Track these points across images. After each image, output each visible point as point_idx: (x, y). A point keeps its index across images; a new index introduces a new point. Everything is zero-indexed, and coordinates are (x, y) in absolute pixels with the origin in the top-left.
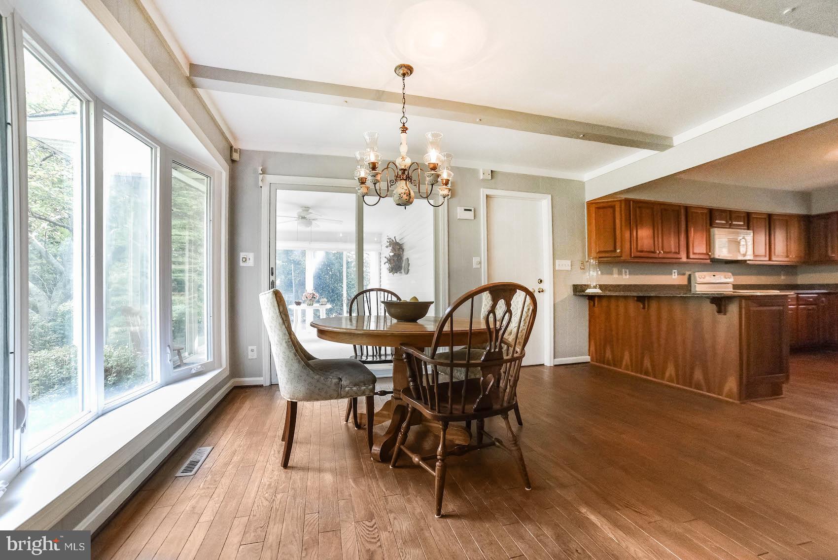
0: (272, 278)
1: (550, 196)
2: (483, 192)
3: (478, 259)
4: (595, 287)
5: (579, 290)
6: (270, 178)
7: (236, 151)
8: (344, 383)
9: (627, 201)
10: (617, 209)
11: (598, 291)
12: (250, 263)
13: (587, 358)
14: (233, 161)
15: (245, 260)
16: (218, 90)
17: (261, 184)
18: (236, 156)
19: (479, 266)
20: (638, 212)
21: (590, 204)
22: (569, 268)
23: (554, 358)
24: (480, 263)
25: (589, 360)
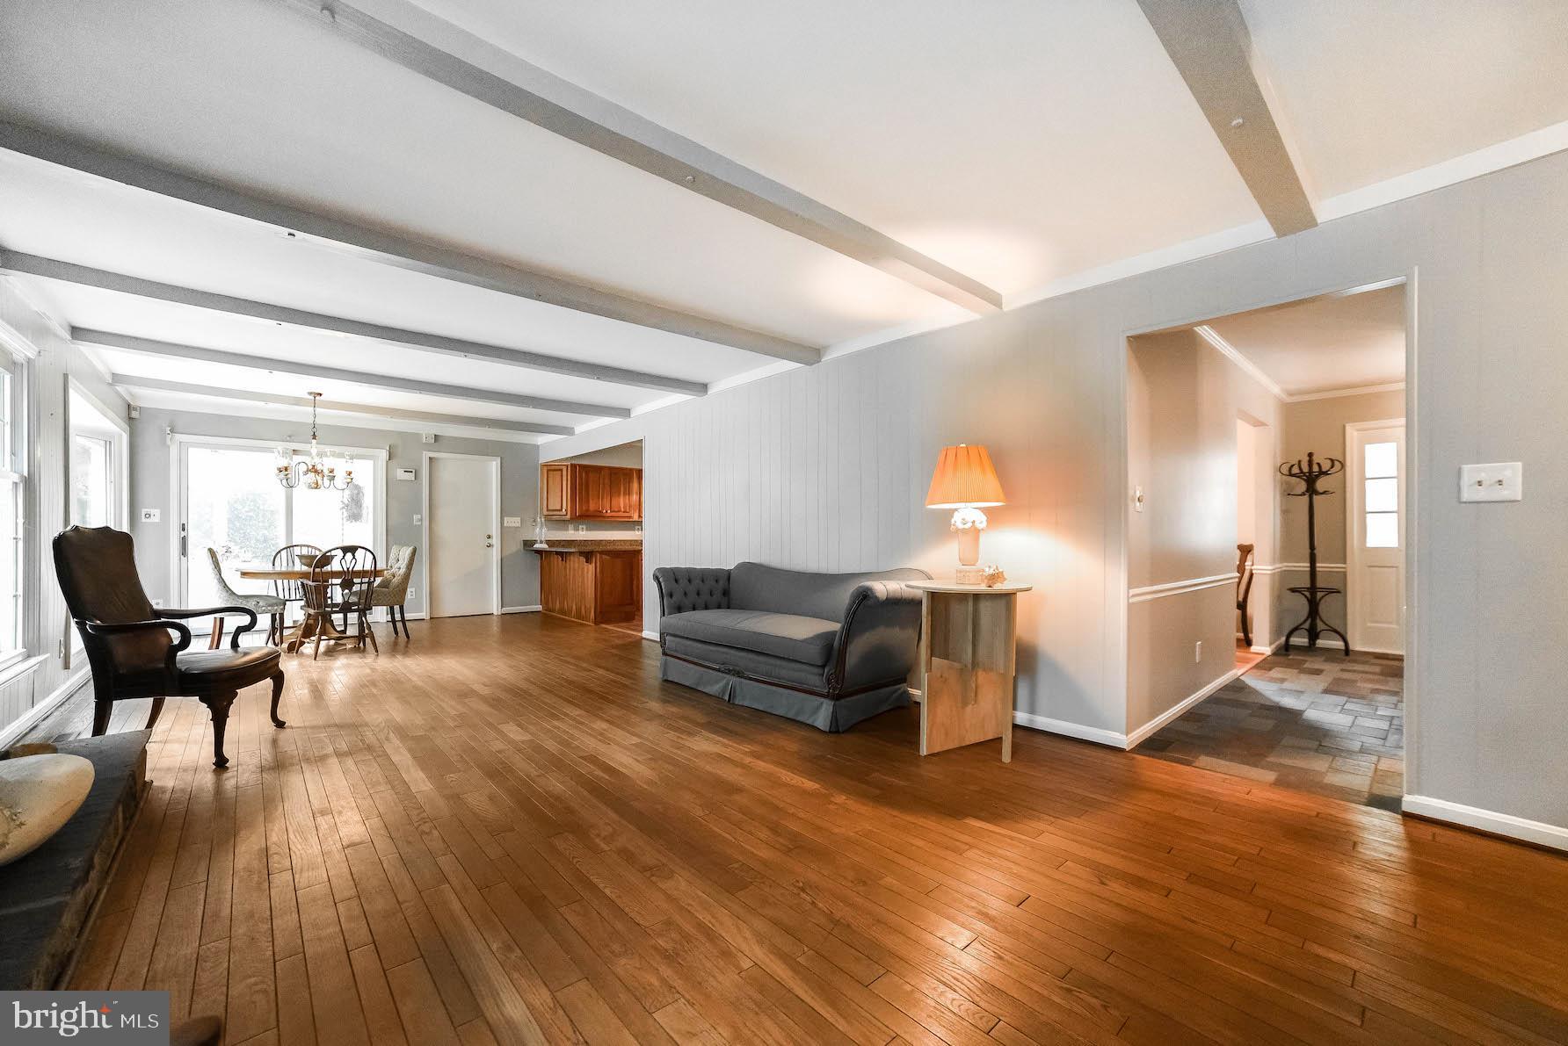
0: (183, 534)
1: (499, 460)
2: (426, 455)
3: (419, 516)
4: (541, 542)
5: (528, 544)
6: (178, 437)
7: (135, 409)
8: (261, 604)
9: (573, 466)
10: (564, 473)
11: (544, 546)
12: (156, 519)
13: (539, 608)
14: (131, 419)
15: (148, 515)
16: (135, 384)
17: (169, 442)
18: (134, 414)
19: (419, 523)
20: (584, 475)
21: (545, 465)
22: (519, 525)
23: (502, 607)
24: (421, 520)
25: (541, 610)
